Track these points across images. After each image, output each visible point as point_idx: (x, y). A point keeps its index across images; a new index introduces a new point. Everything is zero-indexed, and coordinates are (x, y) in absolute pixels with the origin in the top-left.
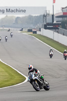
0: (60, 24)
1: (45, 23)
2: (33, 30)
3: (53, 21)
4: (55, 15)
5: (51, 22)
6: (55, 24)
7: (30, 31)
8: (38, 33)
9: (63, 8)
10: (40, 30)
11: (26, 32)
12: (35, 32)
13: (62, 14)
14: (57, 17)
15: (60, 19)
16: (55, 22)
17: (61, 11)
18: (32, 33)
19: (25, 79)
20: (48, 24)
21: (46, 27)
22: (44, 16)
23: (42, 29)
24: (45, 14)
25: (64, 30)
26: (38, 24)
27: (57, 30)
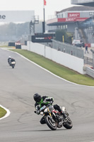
0: (54, 35)
1: (33, 34)
2: (16, 44)
3: (44, 31)
4: (47, 23)
5: (42, 32)
6: (47, 34)
7: (11, 44)
8: (23, 47)
9: (57, 13)
10: (26, 44)
11: (6, 46)
12: (19, 47)
13: (56, 21)
14: (50, 25)
15: (54, 28)
16: (46, 32)
17: (55, 17)
18: (14, 48)
19: (6, 112)
20: (37, 35)
21: (34, 40)
22: (31, 23)
23: (28, 42)
24: (33, 21)
25: (60, 42)
26: (23, 36)
27: (49, 43)
